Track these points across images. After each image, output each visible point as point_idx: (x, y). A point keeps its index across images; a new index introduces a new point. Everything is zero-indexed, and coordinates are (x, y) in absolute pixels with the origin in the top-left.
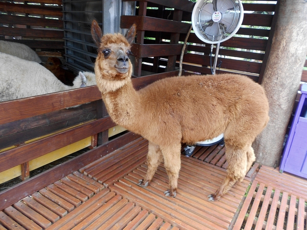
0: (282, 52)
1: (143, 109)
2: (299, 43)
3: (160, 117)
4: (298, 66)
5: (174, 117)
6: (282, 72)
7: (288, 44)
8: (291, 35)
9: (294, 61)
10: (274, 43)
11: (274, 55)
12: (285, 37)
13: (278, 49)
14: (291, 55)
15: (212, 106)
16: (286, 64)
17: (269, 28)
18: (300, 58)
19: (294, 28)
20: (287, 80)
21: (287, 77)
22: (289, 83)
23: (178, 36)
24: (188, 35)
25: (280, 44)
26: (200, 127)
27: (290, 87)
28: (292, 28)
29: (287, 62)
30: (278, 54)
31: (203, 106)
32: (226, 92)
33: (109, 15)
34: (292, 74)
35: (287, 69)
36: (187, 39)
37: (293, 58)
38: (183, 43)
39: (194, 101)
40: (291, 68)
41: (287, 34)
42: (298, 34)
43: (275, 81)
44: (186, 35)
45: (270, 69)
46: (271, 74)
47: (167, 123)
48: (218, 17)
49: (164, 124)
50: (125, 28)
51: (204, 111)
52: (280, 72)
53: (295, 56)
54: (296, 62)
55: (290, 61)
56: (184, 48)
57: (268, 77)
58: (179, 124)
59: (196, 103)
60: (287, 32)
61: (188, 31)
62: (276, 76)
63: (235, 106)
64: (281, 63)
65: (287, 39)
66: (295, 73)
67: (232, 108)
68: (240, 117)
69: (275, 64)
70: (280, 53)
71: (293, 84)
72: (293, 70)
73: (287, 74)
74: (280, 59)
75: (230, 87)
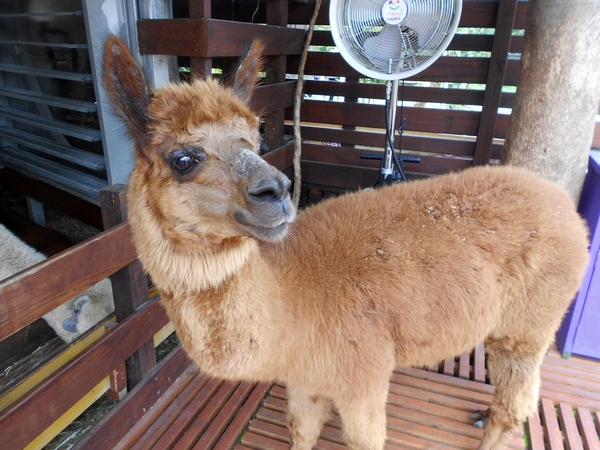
0: (554, 89)
1: (291, 316)
2: (591, 66)
3: (338, 330)
4: (588, 118)
5: (375, 321)
6: (555, 134)
7: (567, 69)
8: (573, 48)
9: (580, 107)
10: (530, 68)
11: (534, 96)
12: (558, 52)
13: (543, 81)
14: (574, 94)
15: (473, 272)
16: (564, 116)
17: (491, 31)
18: (594, 100)
19: (580, 30)
20: (566, 152)
21: (567, 145)
22: (573, 158)
23: (283, 62)
24: (305, 58)
25: (546, 71)
26: (447, 333)
27: (573, 168)
28: (575, 29)
29: (567, 111)
30: (544, 94)
31: (450, 277)
32: (499, 226)
33: (104, 20)
34: (576, 137)
35: (567, 128)
36: (302, 67)
37: (579, 101)
38: (296, 77)
39: (426, 264)
40: (575, 124)
41: (562, 46)
42: (588, 44)
43: (541, 157)
44: (299, 57)
45: (526, 130)
46: (528, 142)
47: (360, 345)
48: (398, 11)
49: (352, 347)
50: (152, 53)
51: (457, 291)
52: (550, 135)
53: (583, 95)
54: (585, 109)
55: (573, 107)
56: (300, 88)
57: (521, 148)
58: (390, 337)
59: (433, 271)
60: (562, 40)
61: (303, 48)
62: (543, 146)
63: (524, 258)
64: (553, 115)
65: (563, 56)
66: (583, 135)
67: (516, 263)
68: (536, 282)
69: (537, 117)
70: (548, 92)
71: (578, 161)
72: (580, 128)
73: (567, 139)
74: (550, 105)
75: (506, 209)
